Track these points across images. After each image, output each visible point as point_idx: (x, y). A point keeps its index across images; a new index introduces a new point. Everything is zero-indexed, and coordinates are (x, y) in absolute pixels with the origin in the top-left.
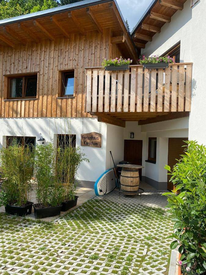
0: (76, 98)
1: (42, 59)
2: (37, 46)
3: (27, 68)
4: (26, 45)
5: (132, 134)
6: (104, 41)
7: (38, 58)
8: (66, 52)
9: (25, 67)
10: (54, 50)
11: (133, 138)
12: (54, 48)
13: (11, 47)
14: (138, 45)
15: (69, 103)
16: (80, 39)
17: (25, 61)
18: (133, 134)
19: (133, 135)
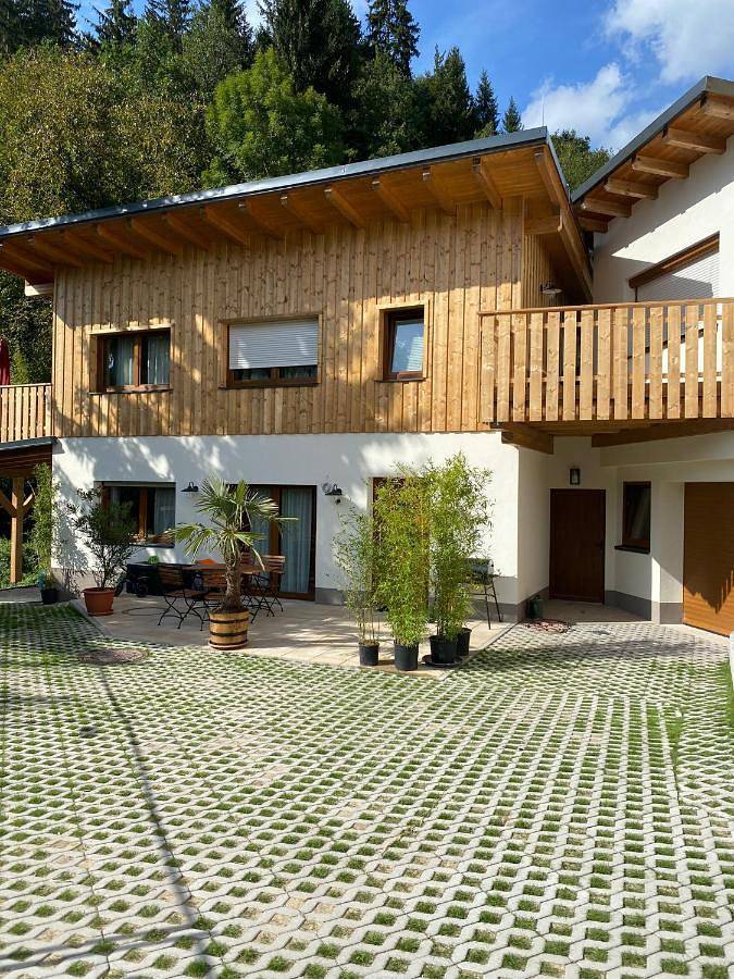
0: (429, 380)
1: (331, 276)
2: (314, 243)
3: (286, 301)
4: (282, 240)
5: (575, 471)
6: (507, 231)
7: (319, 275)
8: (398, 259)
9: (283, 300)
10: (365, 253)
11: (578, 483)
12: (365, 248)
13: (241, 246)
14: (589, 225)
15: (411, 394)
16: (439, 224)
17: (280, 283)
18: (578, 471)
19: (579, 475)
